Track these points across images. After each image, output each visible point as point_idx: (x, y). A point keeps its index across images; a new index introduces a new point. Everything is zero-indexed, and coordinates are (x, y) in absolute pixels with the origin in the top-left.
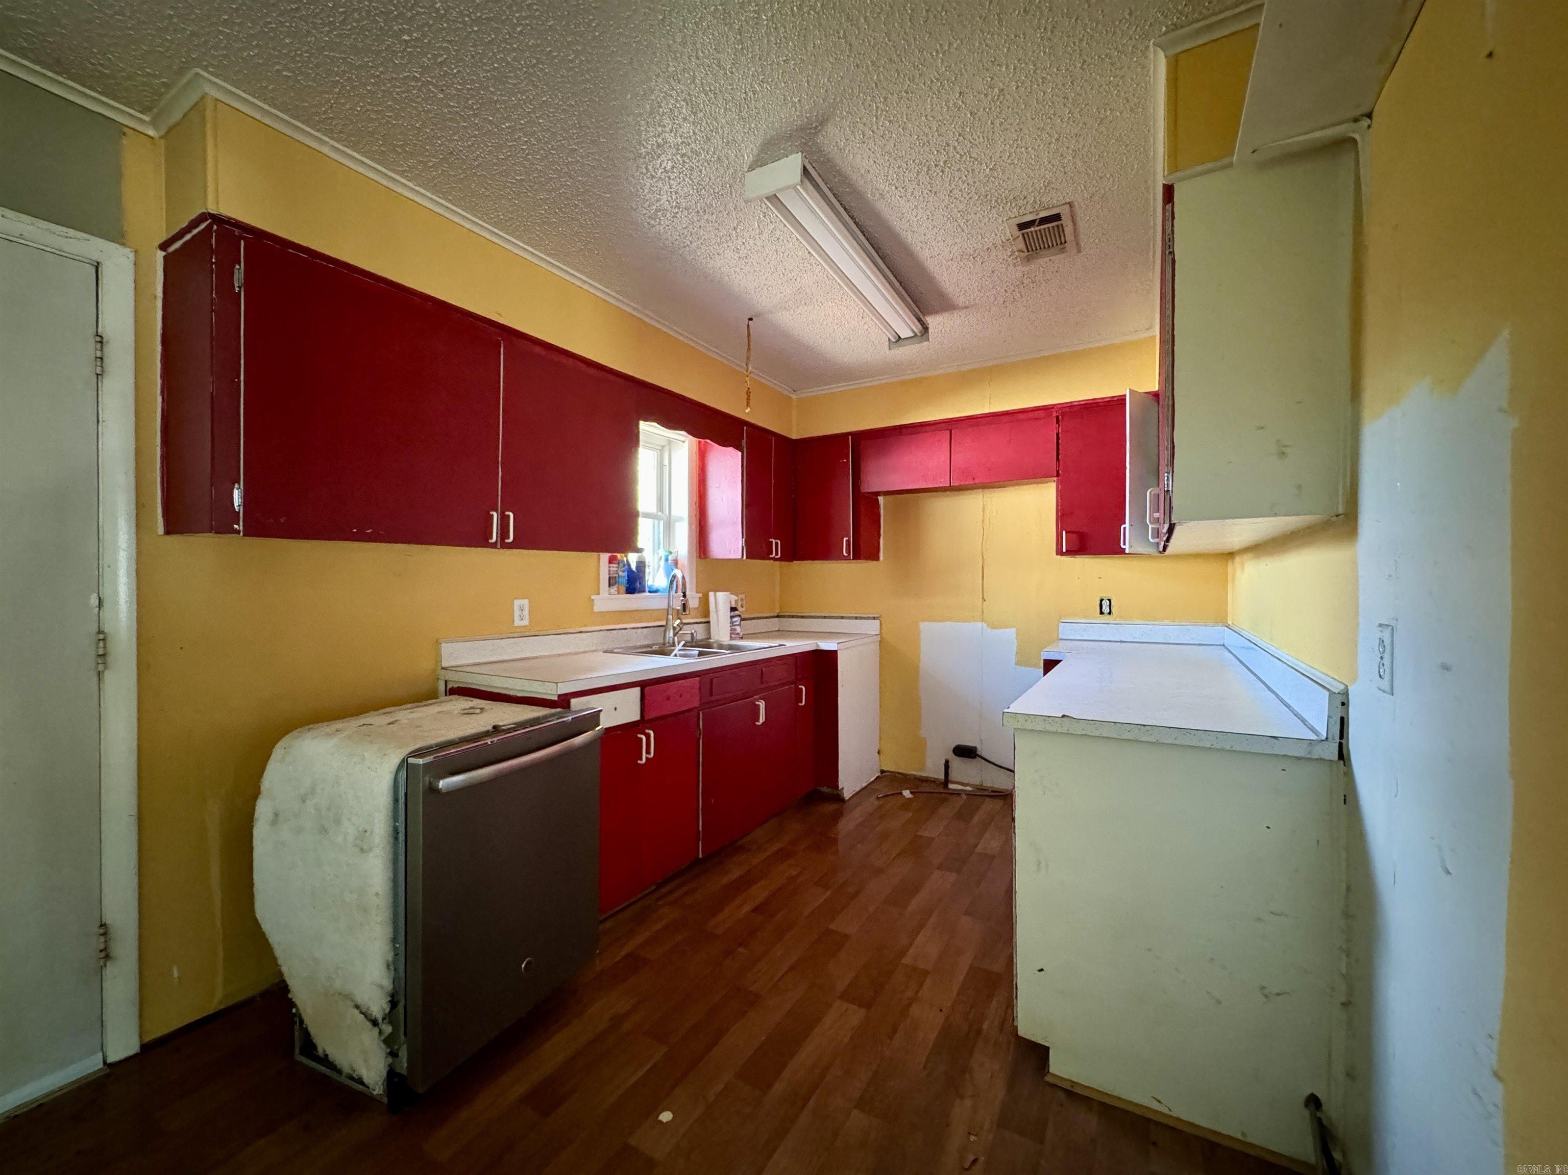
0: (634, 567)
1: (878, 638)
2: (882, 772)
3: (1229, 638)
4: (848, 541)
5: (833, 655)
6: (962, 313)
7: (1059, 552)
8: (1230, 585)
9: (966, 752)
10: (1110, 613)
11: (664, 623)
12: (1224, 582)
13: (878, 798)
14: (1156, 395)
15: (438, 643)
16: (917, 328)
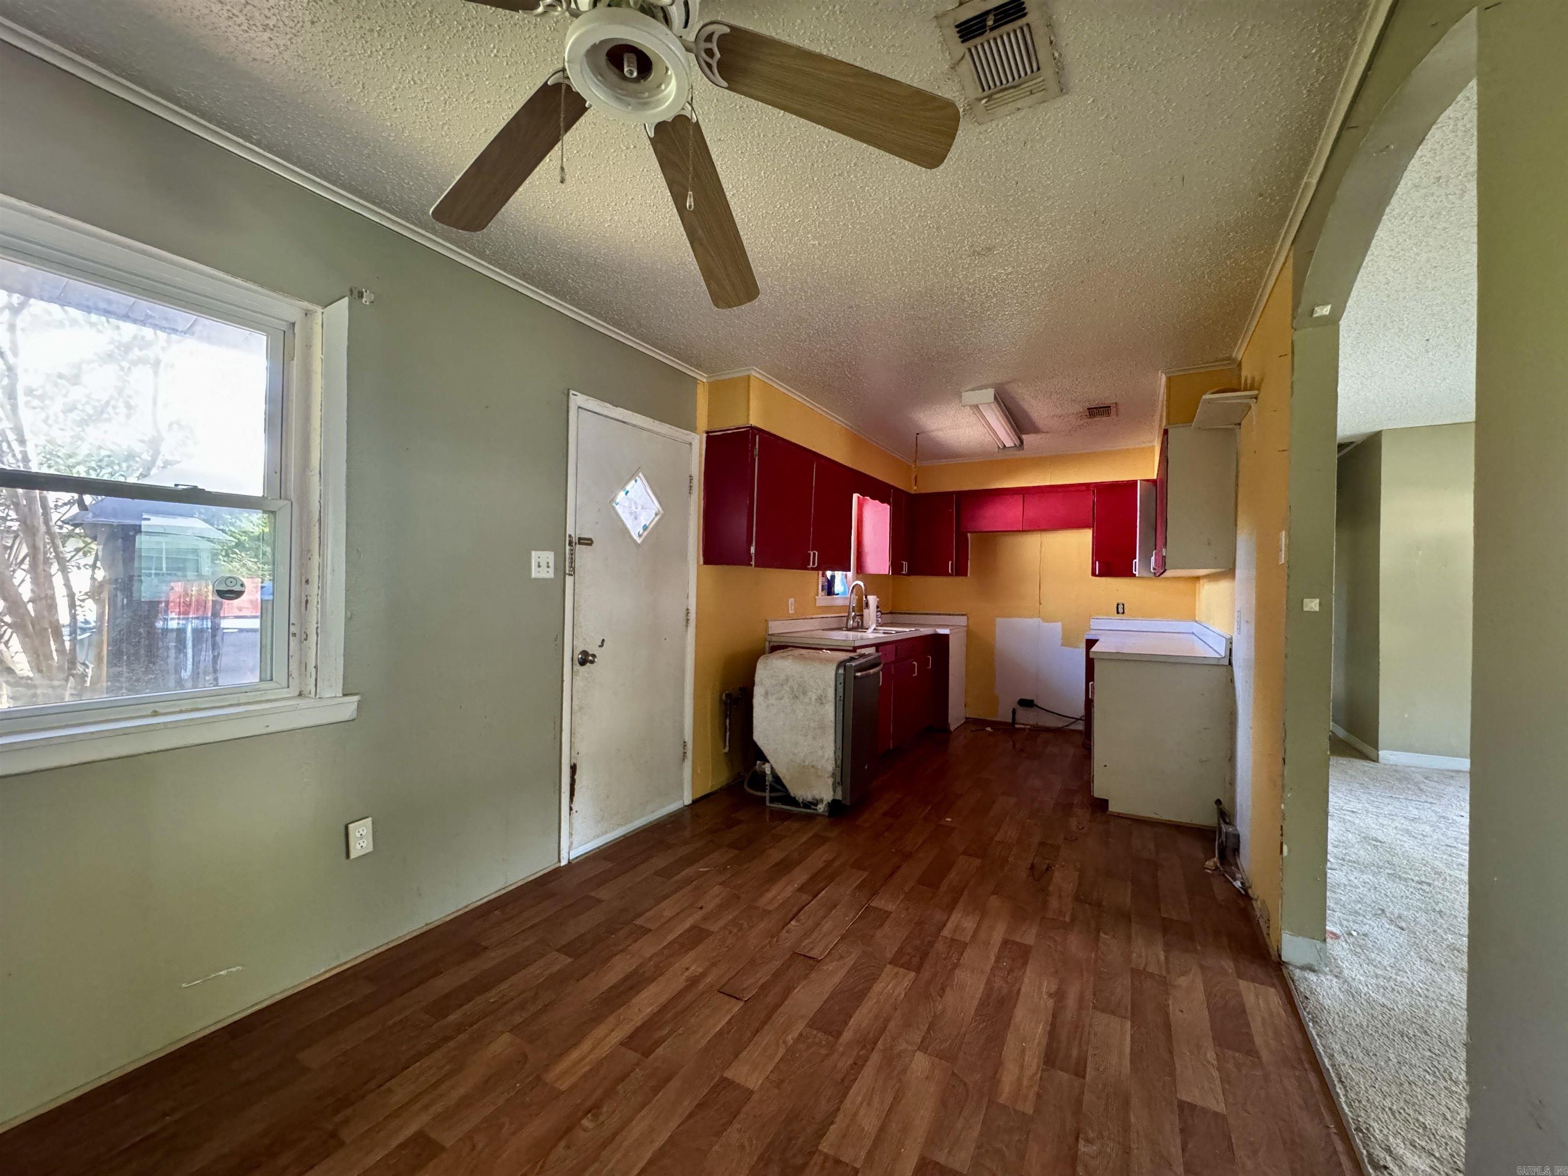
0: (829, 578)
1: (965, 629)
2: (966, 718)
3: (1196, 628)
4: (952, 564)
5: (946, 637)
6: (1043, 435)
7: (1094, 574)
8: (1197, 595)
9: (1026, 703)
10: (1123, 613)
11: (846, 614)
12: (1194, 595)
13: (972, 731)
14: (1154, 482)
15: (766, 621)
16: (1018, 443)
